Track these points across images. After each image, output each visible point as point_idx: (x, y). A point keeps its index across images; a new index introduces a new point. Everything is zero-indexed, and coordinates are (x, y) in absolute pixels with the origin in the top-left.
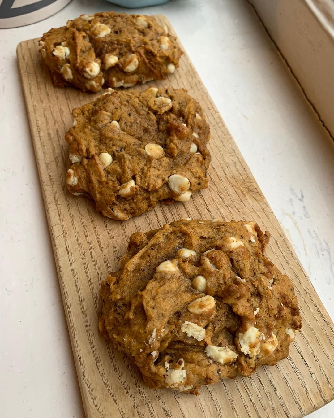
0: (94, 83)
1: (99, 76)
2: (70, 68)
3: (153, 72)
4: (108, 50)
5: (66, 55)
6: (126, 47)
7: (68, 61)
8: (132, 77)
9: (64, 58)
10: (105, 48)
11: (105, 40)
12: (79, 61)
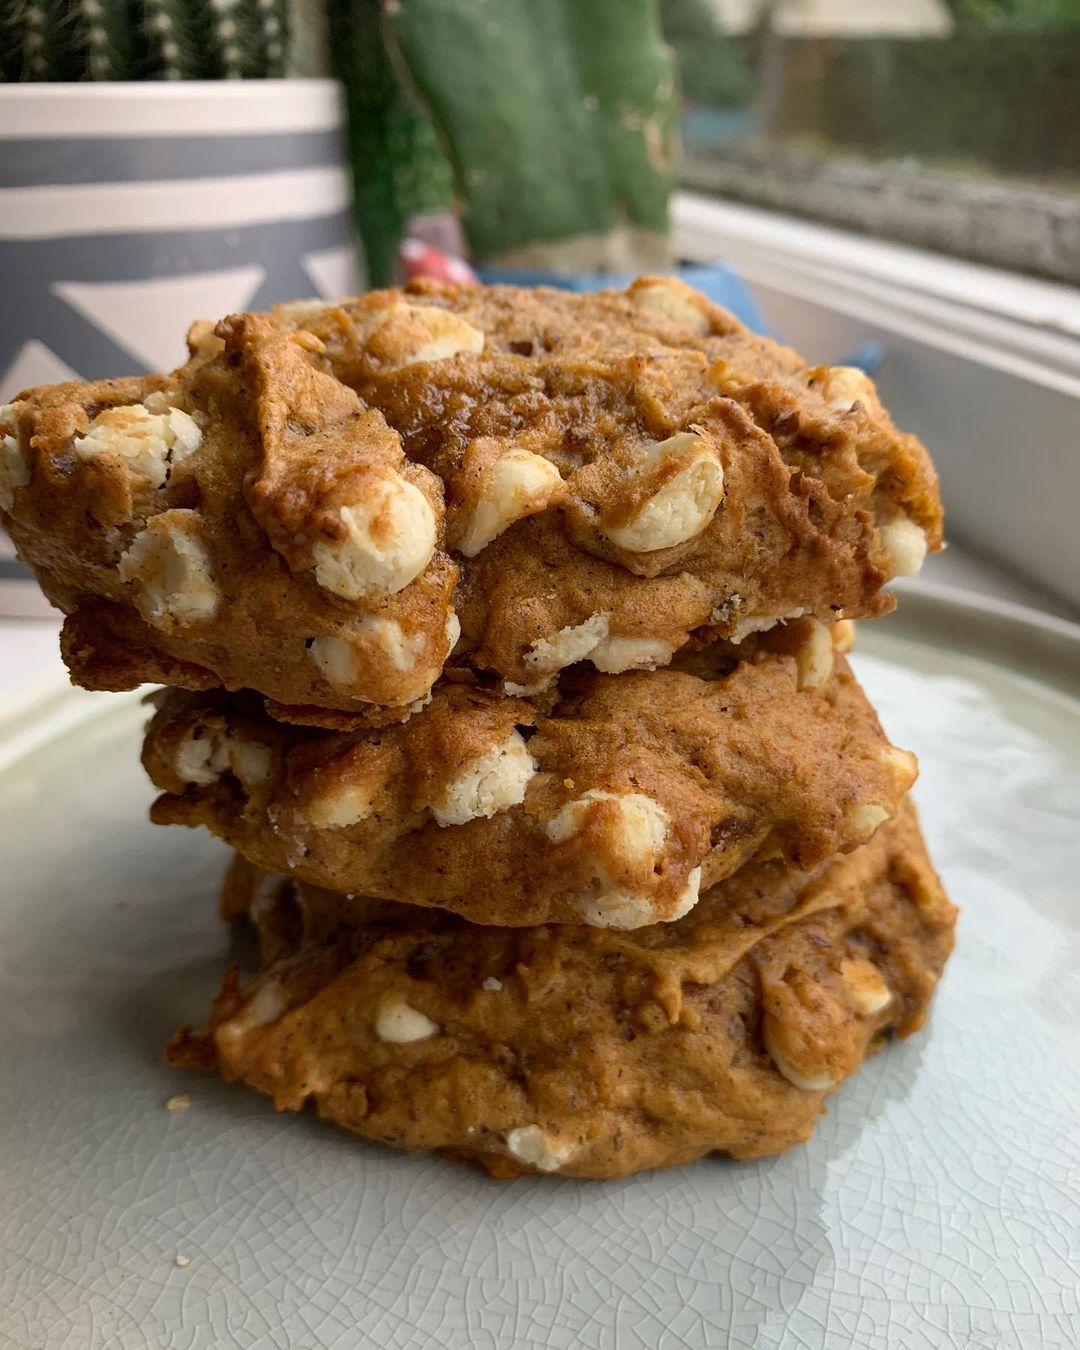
0: (390, 633)
1: (433, 579)
2: (198, 532)
3: (816, 550)
4: (489, 422)
5: (168, 458)
6: (608, 404)
7: (184, 491)
8: (665, 590)
9: (158, 470)
10: (466, 414)
11: (454, 373)
12: (277, 465)
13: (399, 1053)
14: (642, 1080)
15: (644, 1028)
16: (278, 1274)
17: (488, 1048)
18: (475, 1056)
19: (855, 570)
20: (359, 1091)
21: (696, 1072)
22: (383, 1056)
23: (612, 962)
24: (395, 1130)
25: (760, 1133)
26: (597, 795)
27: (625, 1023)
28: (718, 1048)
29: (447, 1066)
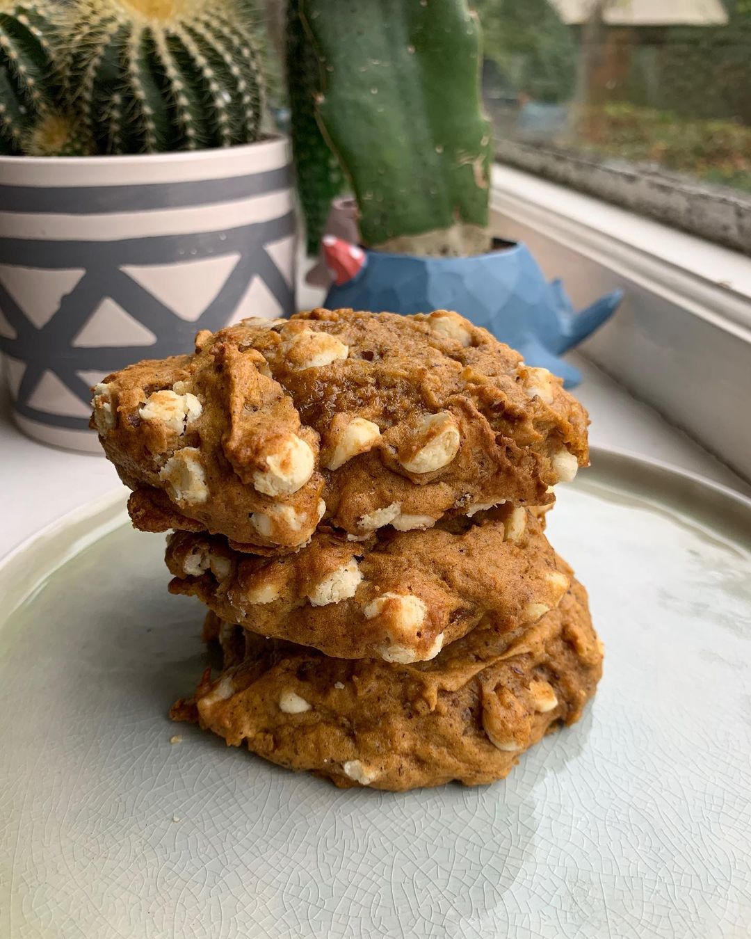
0: (289, 513)
1: (312, 486)
2: (199, 460)
3: (509, 473)
4: (345, 403)
5: (185, 420)
6: (407, 393)
7: (193, 438)
8: (430, 491)
9: (180, 427)
10: (334, 398)
11: (330, 374)
12: (237, 433)
13: (290, 718)
14: (415, 739)
15: (417, 713)
16: (224, 829)
17: (336, 719)
18: (329, 723)
19: (532, 482)
20: (270, 737)
21: (444, 737)
22: (282, 720)
23: (402, 677)
24: (288, 759)
25: (478, 772)
26: (391, 595)
27: (407, 710)
28: (456, 725)
29: (315, 726)
